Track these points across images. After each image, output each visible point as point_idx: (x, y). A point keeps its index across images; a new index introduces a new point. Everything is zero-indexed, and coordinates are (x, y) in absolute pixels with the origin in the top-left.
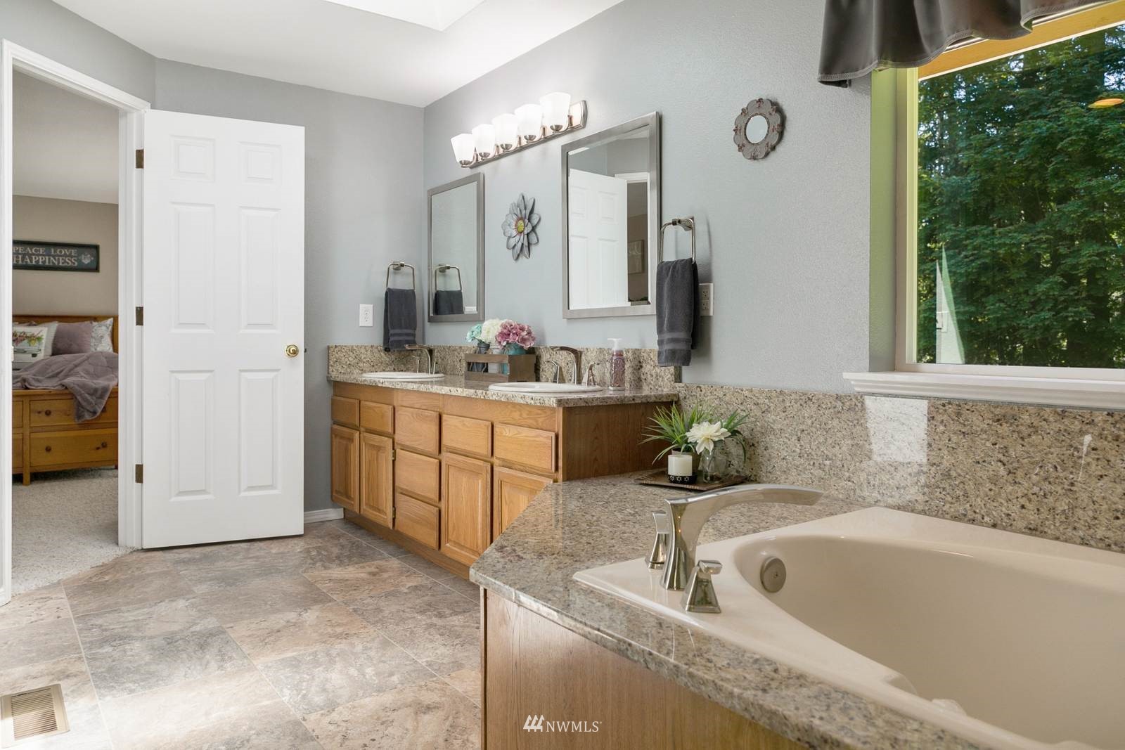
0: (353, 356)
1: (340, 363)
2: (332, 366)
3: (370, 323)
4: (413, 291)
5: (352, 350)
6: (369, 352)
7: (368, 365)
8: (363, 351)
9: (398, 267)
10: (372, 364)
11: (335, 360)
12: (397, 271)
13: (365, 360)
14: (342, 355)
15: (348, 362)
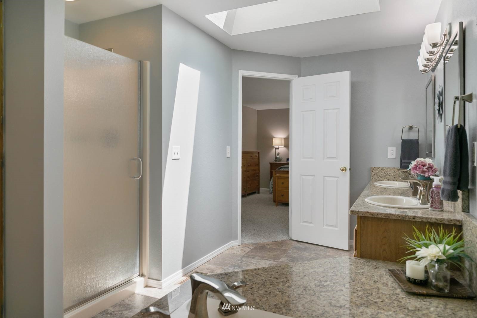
0: (384, 172)
1: (377, 175)
2: (372, 176)
3: (394, 157)
4: (417, 141)
5: (383, 169)
6: (392, 171)
7: (392, 177)
8: (389, 170)
9: (411, 128)
10: (394, 177)
11: (374, 174)
12: (410, 130)
13: (390, 175)
14: (377, 172)
15: (381, 175)
